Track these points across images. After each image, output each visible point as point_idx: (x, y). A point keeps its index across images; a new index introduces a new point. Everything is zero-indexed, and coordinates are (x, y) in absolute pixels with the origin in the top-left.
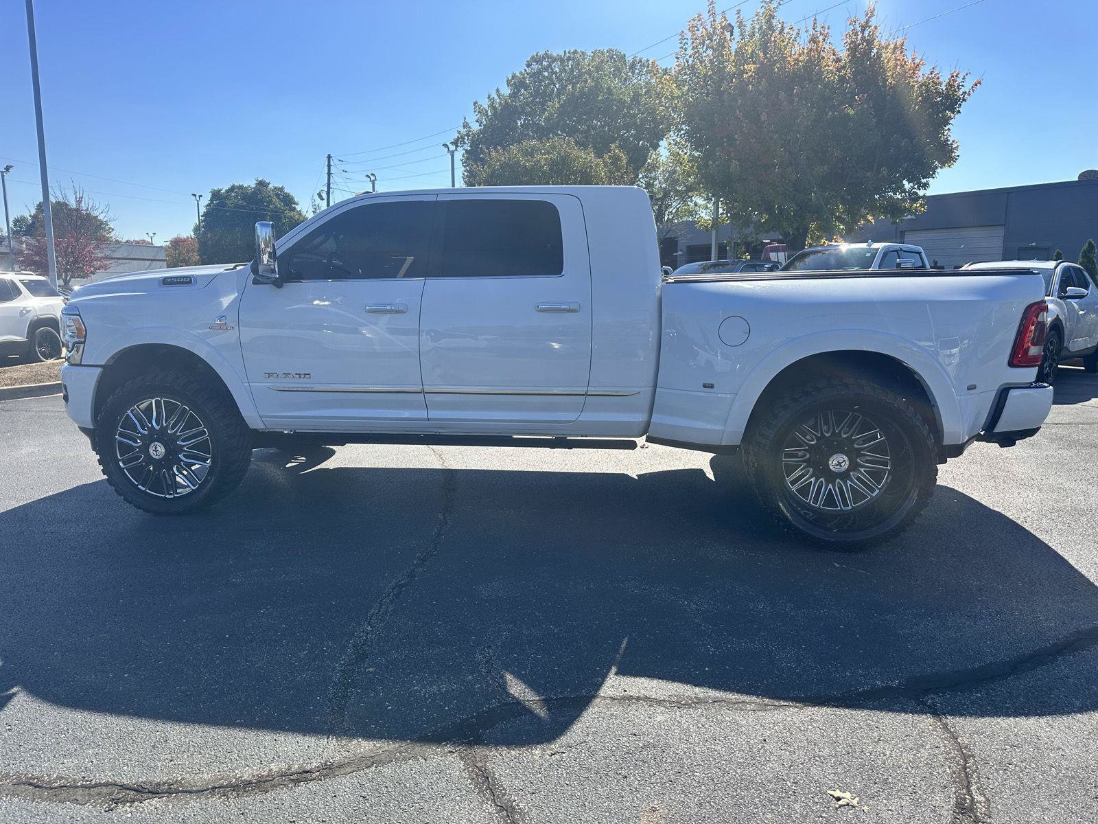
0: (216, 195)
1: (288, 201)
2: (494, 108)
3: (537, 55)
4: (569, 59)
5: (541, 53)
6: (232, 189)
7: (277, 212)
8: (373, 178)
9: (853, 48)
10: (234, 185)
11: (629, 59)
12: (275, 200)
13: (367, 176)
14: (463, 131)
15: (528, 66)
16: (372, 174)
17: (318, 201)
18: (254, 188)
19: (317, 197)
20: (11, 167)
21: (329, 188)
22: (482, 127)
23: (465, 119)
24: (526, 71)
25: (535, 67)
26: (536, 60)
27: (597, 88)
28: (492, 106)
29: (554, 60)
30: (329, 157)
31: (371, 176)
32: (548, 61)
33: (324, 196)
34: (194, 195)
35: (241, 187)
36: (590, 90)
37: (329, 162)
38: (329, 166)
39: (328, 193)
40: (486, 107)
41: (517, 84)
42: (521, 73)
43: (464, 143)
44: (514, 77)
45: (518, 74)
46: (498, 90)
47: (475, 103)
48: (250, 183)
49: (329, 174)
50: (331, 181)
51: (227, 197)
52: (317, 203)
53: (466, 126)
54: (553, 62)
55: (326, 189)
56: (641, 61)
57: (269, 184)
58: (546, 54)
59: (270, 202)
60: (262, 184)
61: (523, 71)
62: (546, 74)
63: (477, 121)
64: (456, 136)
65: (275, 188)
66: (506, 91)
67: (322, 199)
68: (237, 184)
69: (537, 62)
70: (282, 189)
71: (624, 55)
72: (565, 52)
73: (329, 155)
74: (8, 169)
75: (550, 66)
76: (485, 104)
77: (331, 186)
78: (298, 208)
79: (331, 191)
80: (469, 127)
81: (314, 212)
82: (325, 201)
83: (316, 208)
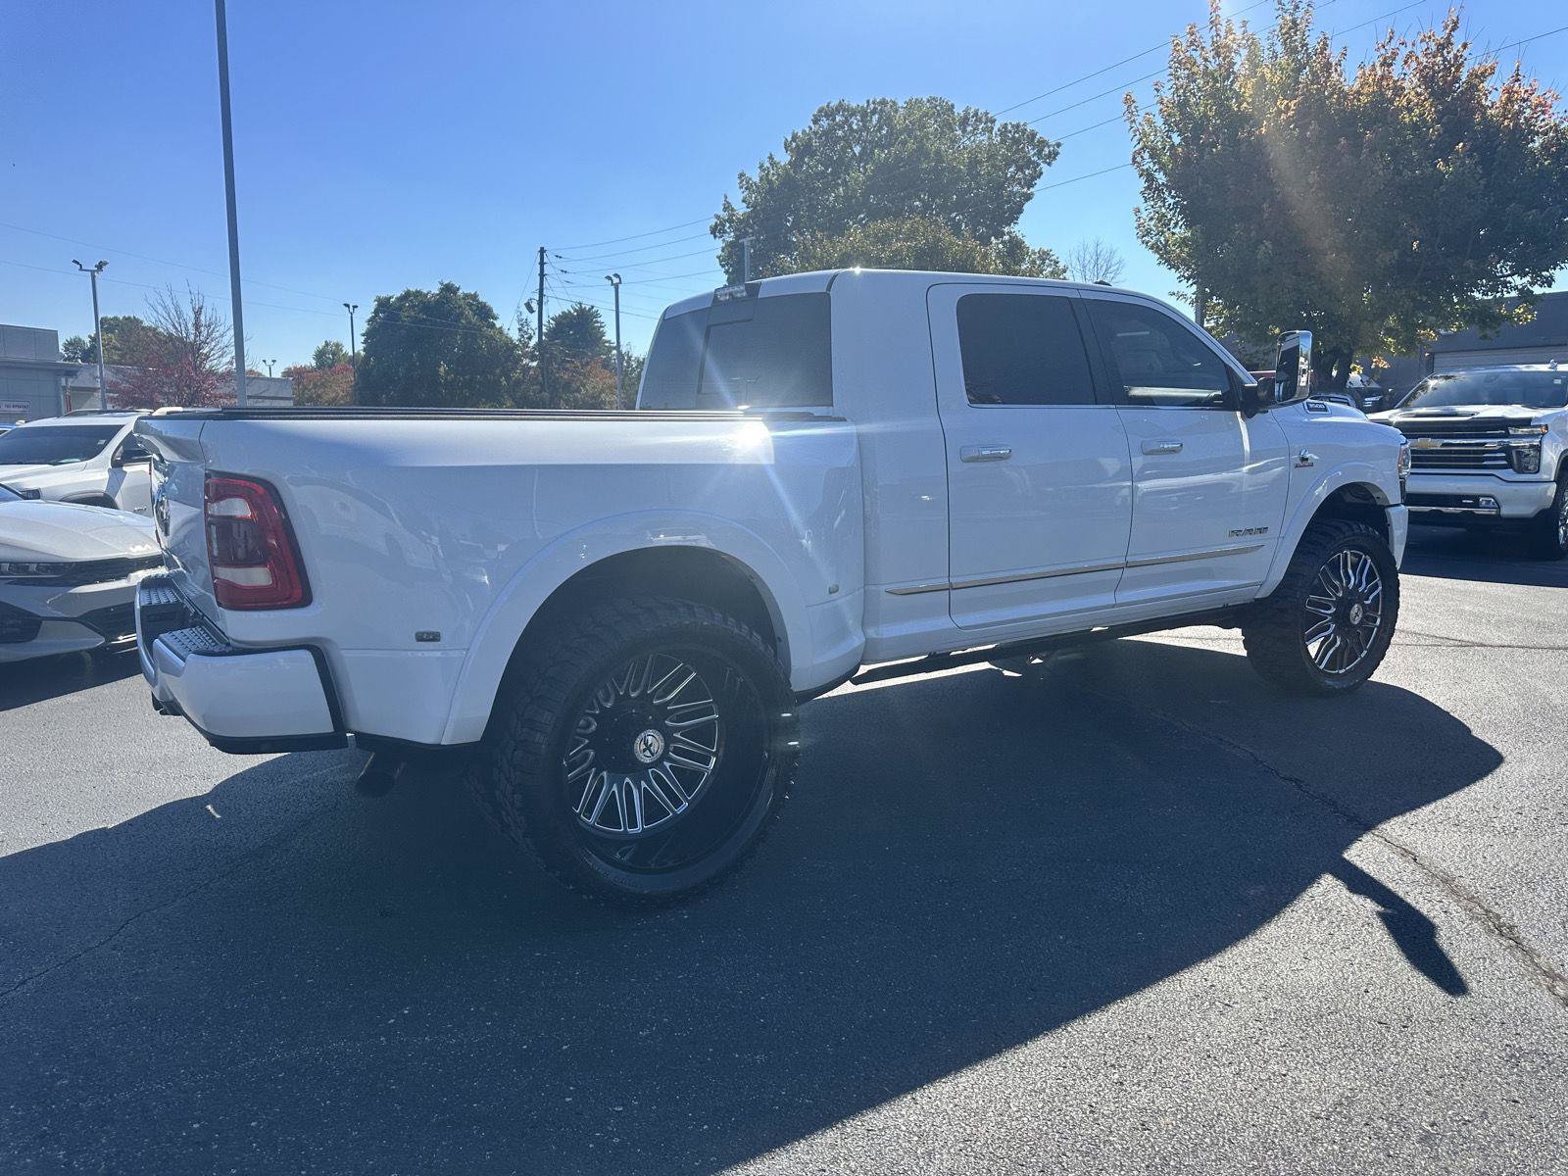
0: (383, 304)
1: (485, 313)
2: (770, 182)
3: (828, 106)
4: (874, 112)
5: (834, 103)
6: (407, 295)
7: (470, 329)
8: (616, 280)
9: (1427, 79)
10: (408, 291)
11: (959, 110)
12: (468, 312)
13: (609, 278)
14: (724, 215)
15: (816, 121)
16: (616, 275)
17: (526, 313)
18: (438, 295)
19: (524, 309)
20: (106, 264)
21: (541, 295)
22: (751, 209)
23: (726, 197)
24: (811, 129)
25: (825, 123)
26: (828, 113)
27: (921, 152)
28: (765, 178)
29: (853, 113)
30: (542, 251)
31: (614, 278)
32: (843, 115)
33: (535, 306)
34: (347, 305)
35: (418, 293)
36: (911, 155)
37: (542, 258)
38: (542, 264)
39: (540, 303)
40: (757, 181)
41: (801, 149)
42: (804, 132)
43: (725, 232)
44: (795, 138)
45: (800, 134)
46: (771, 157)
47: (741, 175)
48: (433, 288)
49: (542, 275)
50: (545, 286)
51: (400, 309)
52: (524, 317)
53: (727, 207)
54: (851, 116)
55: (537, 297)
56: (976, 114)
57: (458, 289)
58: (840, 104)
59: (461, 315)
60: (449, 289)
61: (807, 130)
62: (840, 133)
63: (743, 201)
64: (713, 222)
65: (467, 295)
66: (784, 158)
67: (532, 311)
68: (412, 289)
69: (827, 116)
70: (475, 297)
71: (953, 106)
72: (868, 102)
73: (542, 249)
74: (100, 267)
75: (846, 121)
76: (755, 176)
77: (545, 292)
78: (498, 324)
79: (545, 300)
80: (733, 210)
81: (520, 330)
82: (536, 314)
83: (523, 325)
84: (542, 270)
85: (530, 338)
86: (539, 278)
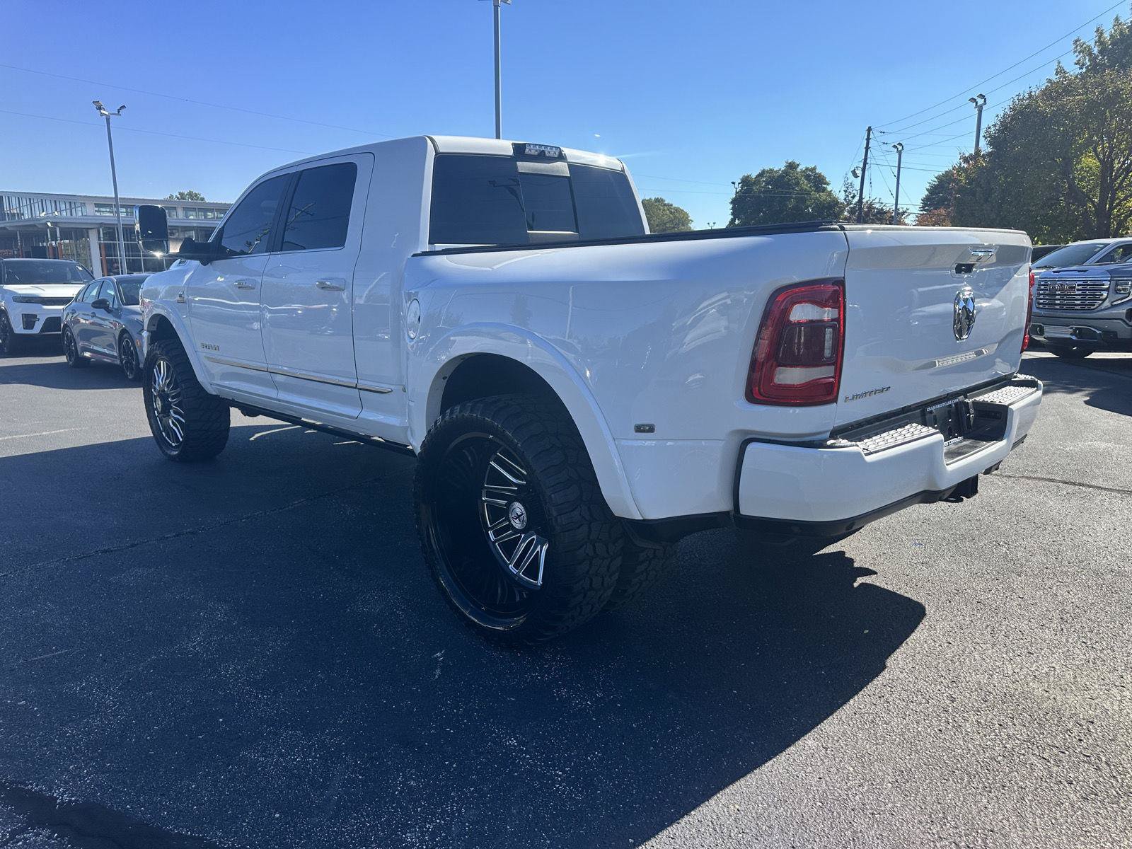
0: (746, 181)
1: (818, 181)
6: (762, 173)
7: (802, 194)
8: (900, 148)
10: (764, 170)
12: (803, 181)
16: (900, 144)
17: (851, 178)
18: (783, 171)
19: (850, 175)
21: (865, 163)
22: (1084, 70)
23: (1060, 63)
30: (869, 130)
31: (898, 146)
33: (859, 172)
34: (734, 183)
35: (771, 171)
37: (869, 135)
38: (868, 139)
39: (864, 170)
40: (1092, 44)
47: (1076, 42)
48: (779, 166)
49: (867, 148)
50: (869, 156)
51: (756, 183)
52: (849, 181)
53: (1059, 71)
55: (861, 165)
57: (798, 165)
59: (798, 184)
60: (792, 166)
63: (1077, 64)
65: (807, 169)
67: (856, 177)
68: (767, 168)
70: (813, 170)
73: (870, 127)
76: (1090, 40)
78: (829, 188)
79: (867, 166)
80: (1065, 73)
81: (845, 191)
82: (860, 179)
83: (848, 186)
84: (868, 144)
85: (853, 197)
86: (865, 150)
